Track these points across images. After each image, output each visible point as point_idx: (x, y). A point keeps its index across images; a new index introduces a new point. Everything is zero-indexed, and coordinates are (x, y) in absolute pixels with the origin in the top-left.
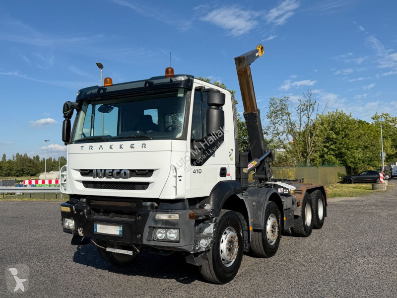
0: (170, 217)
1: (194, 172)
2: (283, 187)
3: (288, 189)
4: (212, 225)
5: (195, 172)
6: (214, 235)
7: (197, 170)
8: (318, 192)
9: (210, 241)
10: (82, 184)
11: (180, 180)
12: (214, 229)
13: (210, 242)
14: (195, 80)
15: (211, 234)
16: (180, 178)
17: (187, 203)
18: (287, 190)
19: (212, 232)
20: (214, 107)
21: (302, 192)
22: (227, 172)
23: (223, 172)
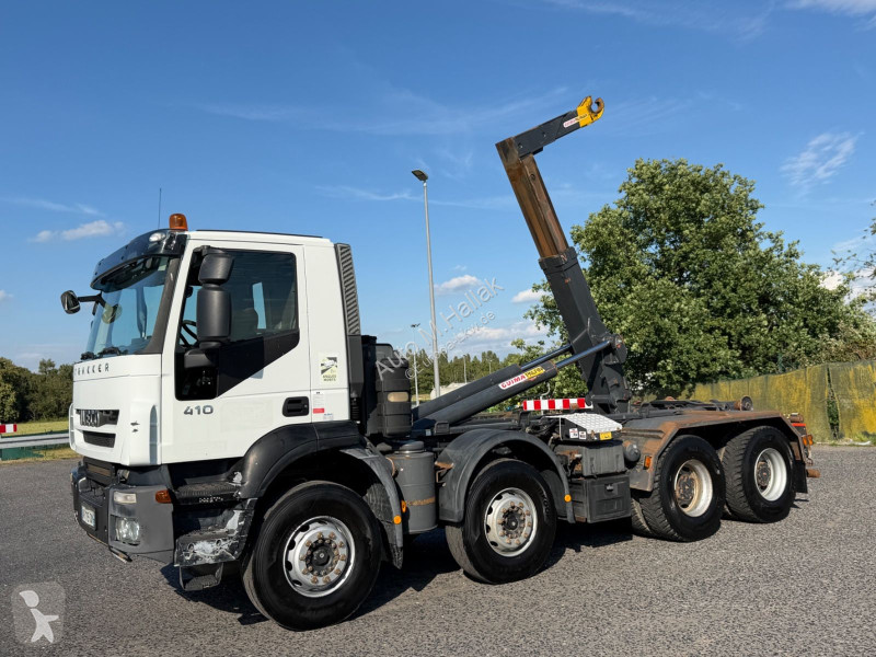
0: (126, 498)
1: (186, 413)
2: (577, 426)
3: (585, 430)
4: (237, 514)
5: (191, 413)
6: (240, 533)
7: (198, 408)
9: (225, 545)
10: (82, 435)
12: (240, 521)
13: (226, 547)
14: (191, 234)
15: (232, 531)
16: (135, 427)
17: (166, 473)
18: (585, 433)
19: (236, 527)
20: (213, 286)
21: (661, 435)
22: (312, 405)
23: (296, 406)
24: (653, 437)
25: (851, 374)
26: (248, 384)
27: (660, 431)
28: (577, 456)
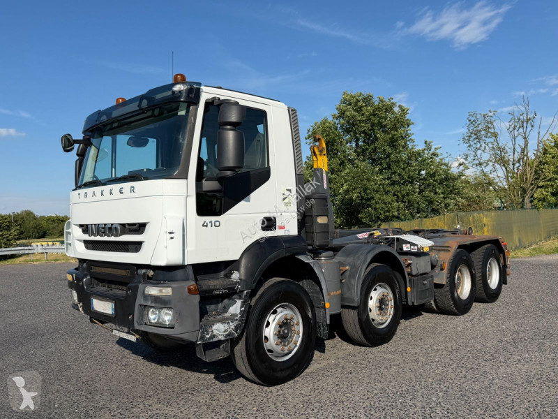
0: (161, 291)
1: (203, 225)
2: (409, 243)
3: (416, 245)
4: (239, 302)
5: (207, 226)
6: (241, 317)
7: (211, 222)
8: (488, 248)
9: (233, 325)
10: (83, 245)
11: (172, 238)
12: (241, 308)
13: (233, 327)
15: (236, 315)
16: (172, 235)
17: (191, 272)
18: (416, 247)
19: (238, 312)
20: (229, 127)
21: (449, 249)
22: (278, 224)
23: (269, 223)
24: (444, 250)
25: (471, 218)
26: (241, 206)
27: (449, 247)
28: (409, 262)
